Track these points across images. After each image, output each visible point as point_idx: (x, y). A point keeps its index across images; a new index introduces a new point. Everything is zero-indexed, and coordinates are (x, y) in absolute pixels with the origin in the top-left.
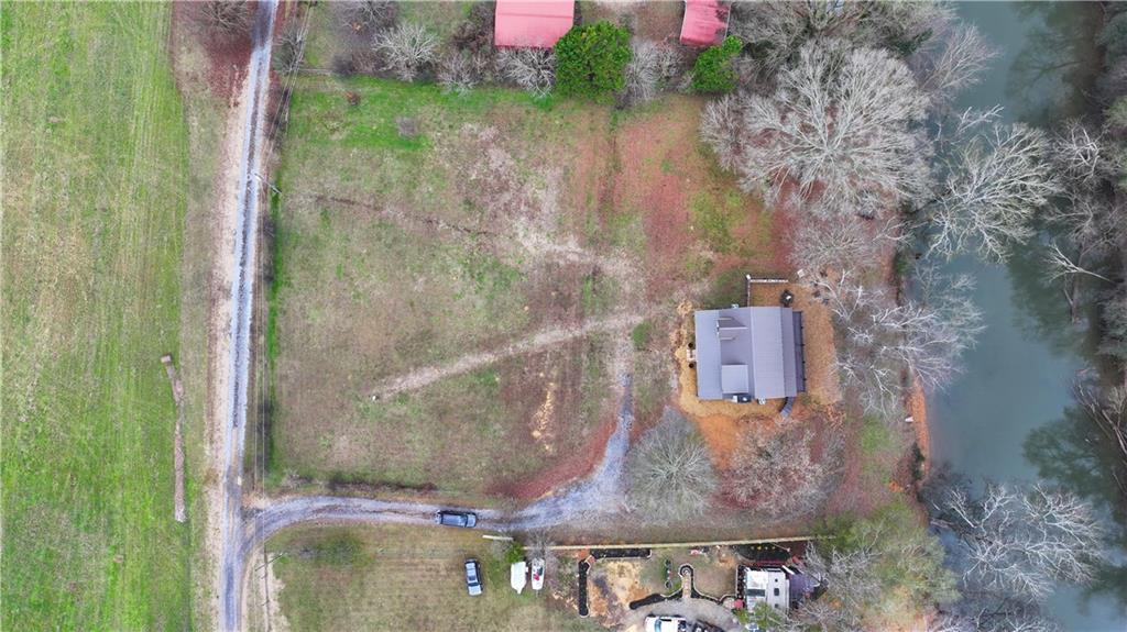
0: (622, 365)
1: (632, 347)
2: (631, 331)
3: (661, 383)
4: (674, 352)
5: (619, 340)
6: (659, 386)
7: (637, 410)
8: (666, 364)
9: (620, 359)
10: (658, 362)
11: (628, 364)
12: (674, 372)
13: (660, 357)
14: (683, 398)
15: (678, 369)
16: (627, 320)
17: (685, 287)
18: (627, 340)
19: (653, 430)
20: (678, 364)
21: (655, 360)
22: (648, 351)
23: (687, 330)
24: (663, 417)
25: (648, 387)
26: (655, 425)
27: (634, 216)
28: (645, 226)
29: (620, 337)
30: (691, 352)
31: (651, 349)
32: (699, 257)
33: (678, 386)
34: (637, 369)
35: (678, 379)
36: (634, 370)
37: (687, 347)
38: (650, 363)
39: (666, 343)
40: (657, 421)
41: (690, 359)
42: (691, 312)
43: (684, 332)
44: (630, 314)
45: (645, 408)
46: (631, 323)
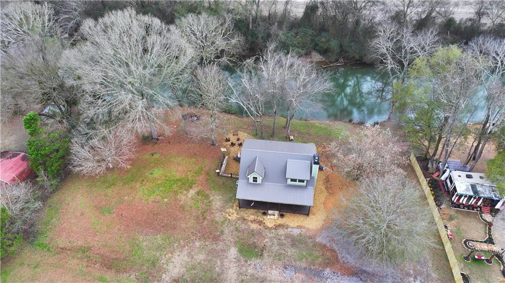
0: (274, 272)
1: (258, 261)
2: (242, 259)
3: (295, 241)
4: (269, 228)
5: (249, 271)
6: (297, 243)
7: (320, 265)
8: (278, 235)
9: (268, 272)
10: (275, 241)
11: (274, 267)
12: (286, 230)
13: (271, 239)
14: (310, 227)
15: (283, 226)
16: (231, 261)
17: (214, 211)
18: (250, 265)
19: (339, 256)
20: (280, 226)
21: (273, 244)
22: (264, 247)
23: (251, 215)
24: (328, 245)
25: (298, 252)
26: (336, 252)
27: (137, 242)
28: (150, 234)
29: (247, 270)
30: (270, 215)
31: (263, 245)
32: (192, 198)
33: (299, 229)
34: (280, 260)
35: (293, 228)
36: (280, 262)
37: (265, 217)
38: (275, 248)
39: (260, 233)
40: (331, 250)
41: (276, 216)
42: (236, 210)
43: (252, 217)
44: (226, 258)
45: (317, 257)
46: (235, 259)
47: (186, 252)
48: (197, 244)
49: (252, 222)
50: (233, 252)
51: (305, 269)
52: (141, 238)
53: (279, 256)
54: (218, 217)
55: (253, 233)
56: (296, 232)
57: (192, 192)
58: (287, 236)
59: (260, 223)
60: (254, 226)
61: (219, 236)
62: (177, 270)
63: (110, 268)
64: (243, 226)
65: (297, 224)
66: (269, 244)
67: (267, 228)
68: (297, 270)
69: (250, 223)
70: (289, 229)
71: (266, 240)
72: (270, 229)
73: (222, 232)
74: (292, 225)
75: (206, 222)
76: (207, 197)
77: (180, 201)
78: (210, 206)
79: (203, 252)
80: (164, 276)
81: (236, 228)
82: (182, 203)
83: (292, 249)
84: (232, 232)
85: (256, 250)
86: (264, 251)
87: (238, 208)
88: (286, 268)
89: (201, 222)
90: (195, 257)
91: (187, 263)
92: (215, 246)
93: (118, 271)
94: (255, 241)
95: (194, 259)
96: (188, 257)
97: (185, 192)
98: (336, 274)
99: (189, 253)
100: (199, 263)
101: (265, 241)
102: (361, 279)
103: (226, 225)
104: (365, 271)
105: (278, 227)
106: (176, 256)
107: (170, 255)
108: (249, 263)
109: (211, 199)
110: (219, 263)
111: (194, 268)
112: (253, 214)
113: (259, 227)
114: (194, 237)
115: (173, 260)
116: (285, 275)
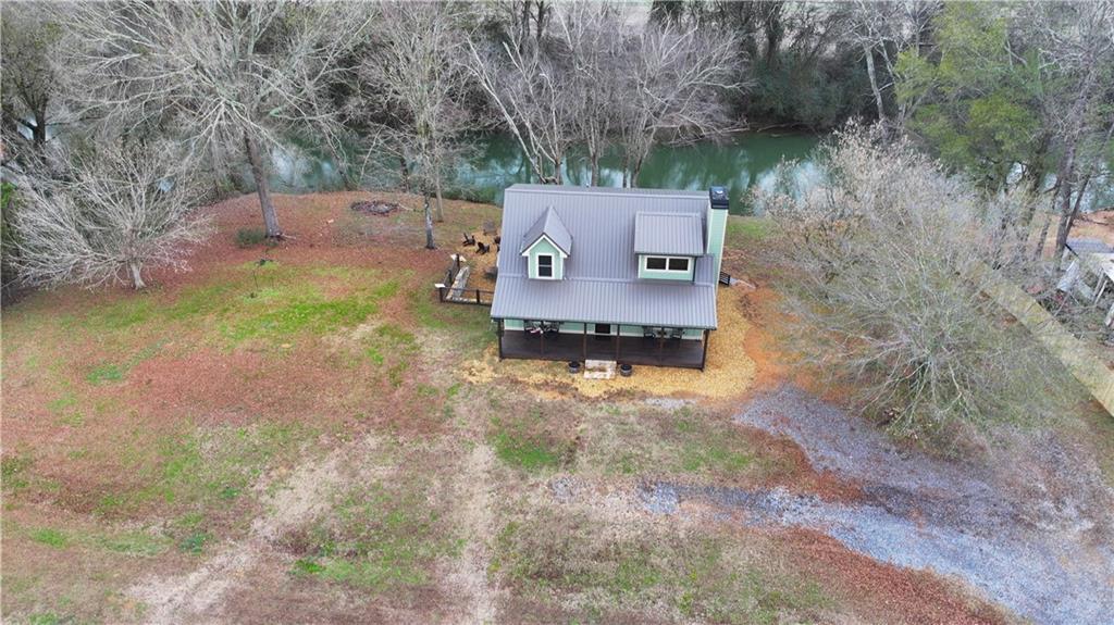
0: (612, 501)
1: (560, 475)
2: (510, 472)
3: (668, 427)
4: (588, 398)
5: (533, 501)
6: (677, 430)
7: (753, 478)
8: (617, 412)
9: (592, 501)
10: (611, 428)
11: (611, 488)
12: (641, 403)
13: (597, 423)
14: (712, 393)
15: (633, 395)
16: (476, 479)
17: (425, 367)
18: (537, 485)
19: (810, 455)
20: (621, 394)
21: (603, 434)
22: (578, 442)
23: (534, 372)
24: (772, 431)
25: (682, 451)
26: (797, 447)
27: (186, 443)
28: (227, 422)
29: (525, 499)
30: (591, 370)
31: (573, 438)
32: (363, 341)
33: (679, 399)
34: (629, 471)
35: (660, 397)
36: (630, 477)
37: (575, 376)
38: (612, 444)
39: (561, 410)
40: (783, 442)
41: (609, 373)
42: (491, 362)
43: (539, 377)
44: (461, 470)
45: (743, 461)
46: (489, 472)
47: (333, 463)
48: (372, 441)
49: (537, 387)
50: (482, 456)
51: (707, 490)
52: (199, 432)
53: (624, 463)
54: (438, 378)
55: (542, 411)
56: (671, 406)
57: (364, 330)
58: (644, 416)
59: (563, 388)
60: (544, 396)
61: (440, 421)
62: (299, 509)
63: (84, 510)
64: (513, 397)
65: (670, 389)
66: (593, 433)
67: (585, 399)
68: (682, 492)
69: (531, 390)
70: (650, 401)
71: (582, 426)
72: (594, 401)
73: (449, 412)
74: (656, 391)
75: (400, 391)
76: (408, 338)
77: (329, 347)
78: (415, 355)
79: (390, 461)
80: (257, 524)
81: (492, 401)
82: (333, 350)
83: (663, 443)
84: (478, 410)
85: (553, 450)
86: (579, 452)
87: (497, 359)
88: (647, 489)
89: (387, 390)
90: (362, 472)
91: (337, 488)
92: (425, 444)
93: (108, 516)
94: (550, 428)
95: (358, 478)
96: (341, 473)
97: (344, 329)
98: (806, 500)
99: (346, 464)
100: (374, 488)
101: (579, 429)
102: (889, 511)
103: (461, 394)
104: (896, 491)
105: (614, 396)
106: (303, 474)
107: (284, 471)
108: (532, 480)
109: (418, 342)
110: (437, 484)
111: (356, 498)
112: (542, 371)
113: (559, 398)
114: (364, 425)
115: (292, 482)
116: (646, 507)
